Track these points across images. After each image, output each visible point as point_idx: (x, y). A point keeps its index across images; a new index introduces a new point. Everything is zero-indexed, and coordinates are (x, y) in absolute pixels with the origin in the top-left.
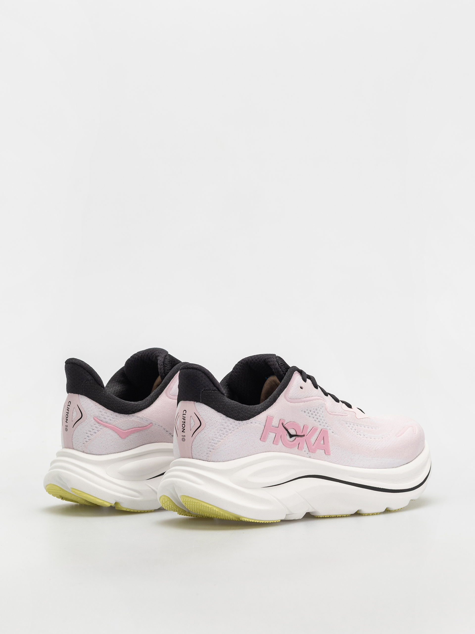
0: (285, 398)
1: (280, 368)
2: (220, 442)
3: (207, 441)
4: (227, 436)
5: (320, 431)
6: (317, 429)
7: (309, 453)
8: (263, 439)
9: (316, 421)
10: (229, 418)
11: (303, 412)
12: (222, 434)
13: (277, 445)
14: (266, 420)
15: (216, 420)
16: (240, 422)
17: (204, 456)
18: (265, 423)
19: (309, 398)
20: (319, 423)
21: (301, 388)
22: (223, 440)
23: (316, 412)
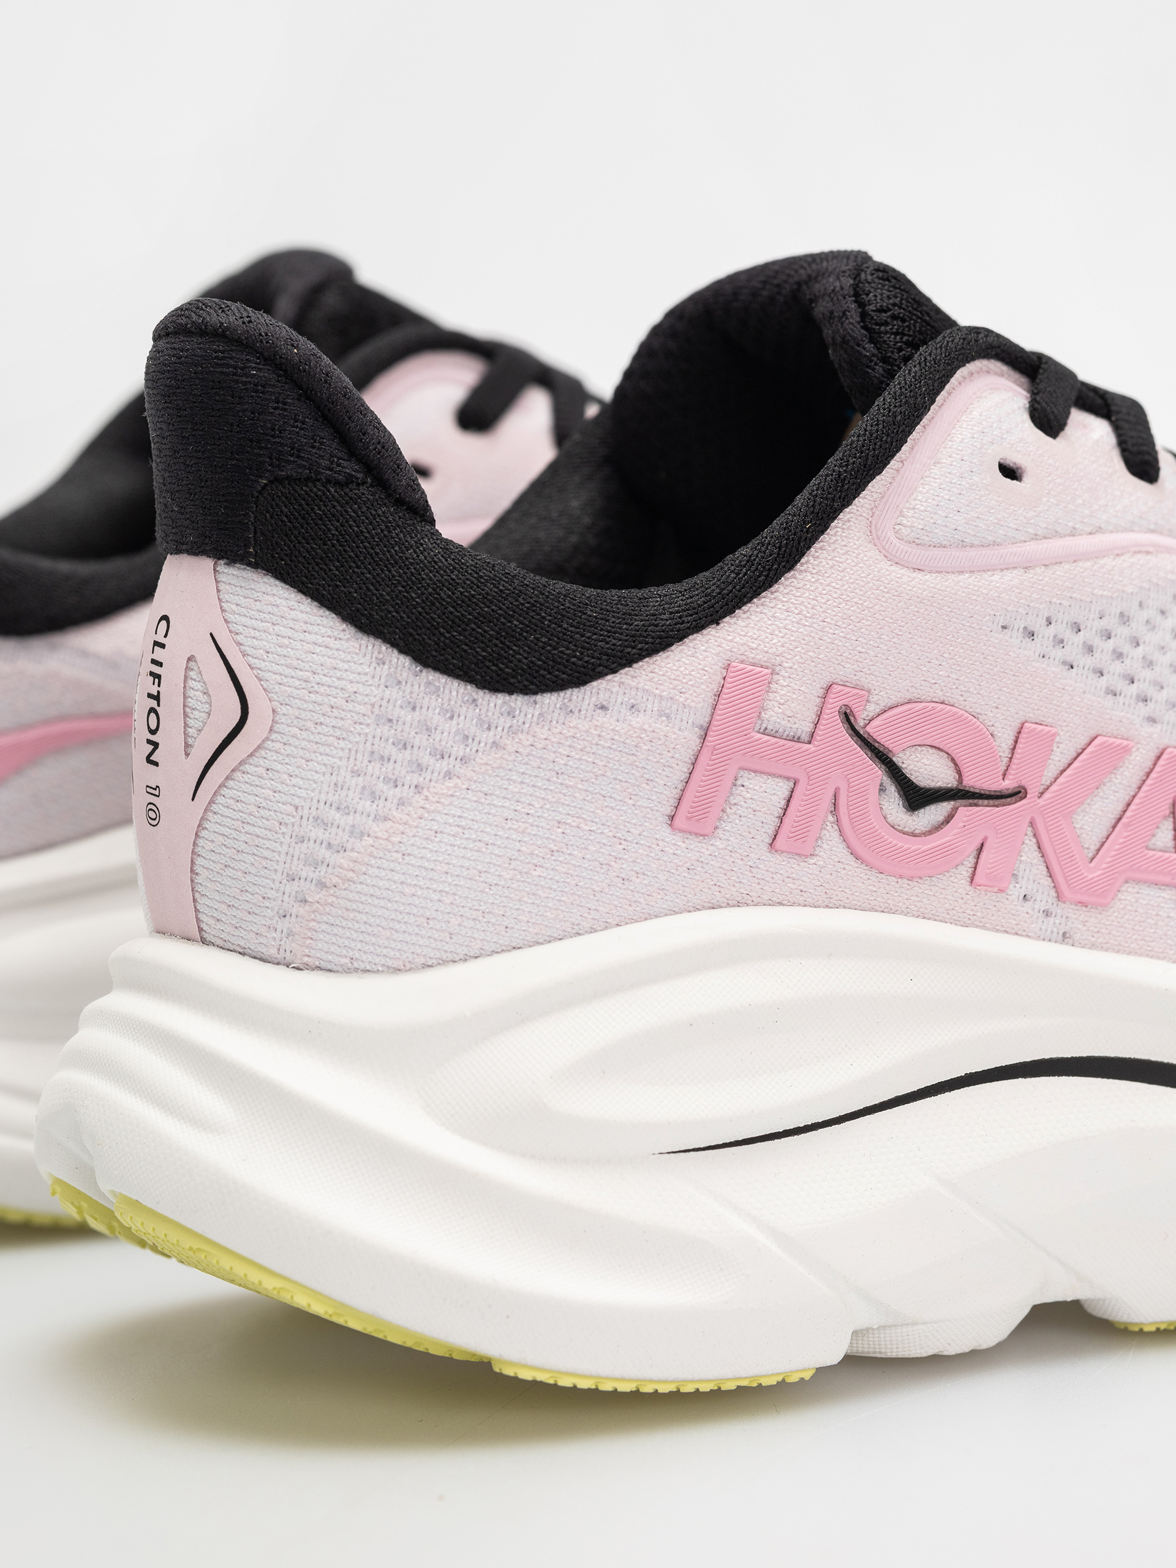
0: (874, 537)
1: (871, 341)
2: (370, 841)
3: (284, 829)
4: (418, 800)
5: (1149, 764)
6: (1126, 750)
7: (1058, 909)
8: (689, 819)
9: (1121, 699)
10: (437, 675)
11: (1014, 638)
12: (387, 780)
13: (803, 856)
14: (715, 688)
15: (342, 684)
16: (518, 701)
17: (263, 930)
18: (709, 711)
19: (1069, 542)
20: (1143, 710)
21: (1010, 472)
22: (389, 824)
23: (1122, 633)
